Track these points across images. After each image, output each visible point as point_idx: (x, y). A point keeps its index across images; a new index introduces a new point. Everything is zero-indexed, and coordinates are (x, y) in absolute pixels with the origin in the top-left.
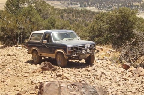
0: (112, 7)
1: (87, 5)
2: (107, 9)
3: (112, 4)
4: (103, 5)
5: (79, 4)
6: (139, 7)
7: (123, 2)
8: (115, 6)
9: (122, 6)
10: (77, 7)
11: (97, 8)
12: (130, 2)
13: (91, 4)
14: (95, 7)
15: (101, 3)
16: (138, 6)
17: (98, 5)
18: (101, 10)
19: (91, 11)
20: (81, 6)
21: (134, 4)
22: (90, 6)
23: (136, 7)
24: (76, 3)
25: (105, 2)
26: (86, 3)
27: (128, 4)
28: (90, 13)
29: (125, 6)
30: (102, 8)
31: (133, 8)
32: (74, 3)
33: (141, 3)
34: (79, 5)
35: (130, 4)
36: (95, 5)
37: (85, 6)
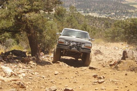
0: (110, 13)
1: (89, 11)
2: (106, 15)
3: (110, 11)
4: (103, 11)
5: (83, 10)
6: (134, 14)
7: (119, 9)
8: (113, 12)
9: (119, 12)
10: (81, 13)
11: (98, 14)
12: (126, 9)
13: (93, 11)
14: (96, 13)
15: (101, 10)
16: (132, 13)
17: (99, 11)
18: (101, 15)
19: (94, 17)
20: (84, 12)
21: (129, 11)
22: (92, 12)
23: (131, 13)
24: (80, 9)
25: (105, 9)
26: (88, 9)
27: (124, 11)
28: (93, 19)
29: (121, 12)
30: (102, 14)
31: (128, 14)
32: (78, 9)
33: (135, 10)
34: (83, 12)
35: (126, 11)
36: (96, 11)
37: (88, 12)
